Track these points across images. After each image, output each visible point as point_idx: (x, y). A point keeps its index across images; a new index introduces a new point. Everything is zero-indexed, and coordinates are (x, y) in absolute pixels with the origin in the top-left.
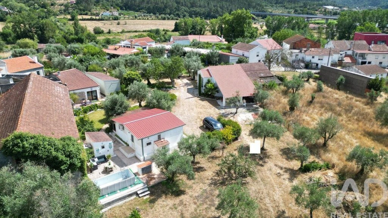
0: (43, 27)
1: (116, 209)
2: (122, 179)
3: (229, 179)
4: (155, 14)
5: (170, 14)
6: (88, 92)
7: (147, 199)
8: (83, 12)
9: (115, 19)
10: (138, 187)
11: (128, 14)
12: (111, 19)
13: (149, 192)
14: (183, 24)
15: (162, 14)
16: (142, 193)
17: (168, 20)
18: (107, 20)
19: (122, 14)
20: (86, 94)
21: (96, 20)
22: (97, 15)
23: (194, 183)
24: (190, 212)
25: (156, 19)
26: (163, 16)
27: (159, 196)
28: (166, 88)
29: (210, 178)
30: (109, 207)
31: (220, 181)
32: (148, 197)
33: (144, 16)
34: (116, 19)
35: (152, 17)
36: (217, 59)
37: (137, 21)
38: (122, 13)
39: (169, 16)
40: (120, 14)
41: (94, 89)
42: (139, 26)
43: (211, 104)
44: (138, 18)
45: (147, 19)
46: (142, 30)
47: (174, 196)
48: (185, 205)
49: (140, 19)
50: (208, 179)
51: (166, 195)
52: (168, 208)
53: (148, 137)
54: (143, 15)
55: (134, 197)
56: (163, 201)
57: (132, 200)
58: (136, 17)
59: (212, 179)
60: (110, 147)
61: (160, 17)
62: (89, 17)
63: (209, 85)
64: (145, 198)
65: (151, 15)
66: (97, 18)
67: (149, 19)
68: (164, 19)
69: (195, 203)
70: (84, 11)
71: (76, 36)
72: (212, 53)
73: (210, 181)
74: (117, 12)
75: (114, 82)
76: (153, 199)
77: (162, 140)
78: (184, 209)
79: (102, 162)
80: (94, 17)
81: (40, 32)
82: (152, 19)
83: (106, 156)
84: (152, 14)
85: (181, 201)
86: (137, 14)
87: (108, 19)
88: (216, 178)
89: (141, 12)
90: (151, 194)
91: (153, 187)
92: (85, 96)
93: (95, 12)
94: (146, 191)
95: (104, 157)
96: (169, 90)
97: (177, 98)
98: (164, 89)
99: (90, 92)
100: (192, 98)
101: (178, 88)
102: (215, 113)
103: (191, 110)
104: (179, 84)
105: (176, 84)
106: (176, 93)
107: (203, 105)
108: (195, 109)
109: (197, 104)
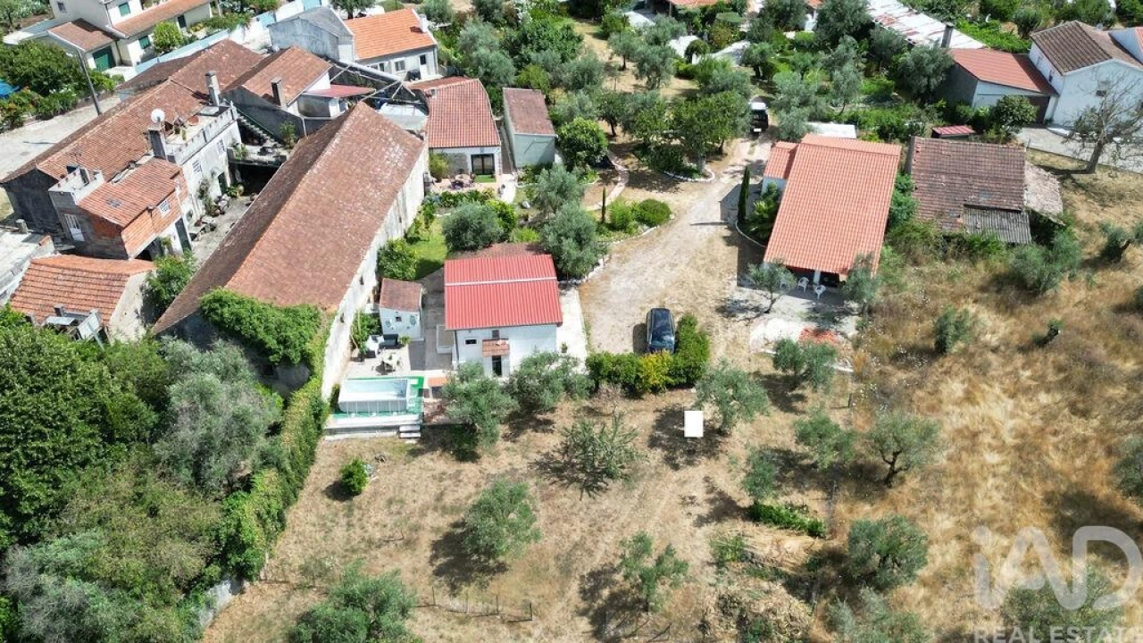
1: (354, 442)
2: (394, 393)
3: (578, 467)
6: (473, 157)
7: (409, 445)
10: (407, 420)
13: (419, 435)
16: (406, 432)
20: (469, 161)
23: (508, 449)
24: (457, 496)
27: (432, 449)
28: (680, 170)
29: (544, 451)
30: (347, 435)
31: (557, 465)
32: (414, 442)
41: (487, 151)
47: (454, 458)
48: (460, 481)
50: (539, 452)
51: (444, 451)
52: (429, 474)
53: (470, 330)
55: (394, 433)
56: (432, 460)
57: (386, 438)
59: (547, 454)
60: (413, 323)
63: (760, 205)
64: (408, 442)
69: (478, 486)
73: (539, 458)
75: (540, 140)
76: (419, 450)
77: (500, 342)
78: (452, 487)
79: (388, 347)
83: (401, 336)
85: (459, 472)
88: (556, 455)
90: (421, 440)
91: (433, 427)
92: (466, 164)
94: (415, 432)
95: (395, 337)
96: (682, 181)
97: (672, 216)
98: (672, 175)
99: (477, 156)
100: (712, 227)
101: (709, 180)
102: (717, 293)
103: (667, 269)
104: (731, 162)
105: (725, 160)
106: (691, 197)
107: (714, 261)
108: (682, 267)
109: (705, 250)
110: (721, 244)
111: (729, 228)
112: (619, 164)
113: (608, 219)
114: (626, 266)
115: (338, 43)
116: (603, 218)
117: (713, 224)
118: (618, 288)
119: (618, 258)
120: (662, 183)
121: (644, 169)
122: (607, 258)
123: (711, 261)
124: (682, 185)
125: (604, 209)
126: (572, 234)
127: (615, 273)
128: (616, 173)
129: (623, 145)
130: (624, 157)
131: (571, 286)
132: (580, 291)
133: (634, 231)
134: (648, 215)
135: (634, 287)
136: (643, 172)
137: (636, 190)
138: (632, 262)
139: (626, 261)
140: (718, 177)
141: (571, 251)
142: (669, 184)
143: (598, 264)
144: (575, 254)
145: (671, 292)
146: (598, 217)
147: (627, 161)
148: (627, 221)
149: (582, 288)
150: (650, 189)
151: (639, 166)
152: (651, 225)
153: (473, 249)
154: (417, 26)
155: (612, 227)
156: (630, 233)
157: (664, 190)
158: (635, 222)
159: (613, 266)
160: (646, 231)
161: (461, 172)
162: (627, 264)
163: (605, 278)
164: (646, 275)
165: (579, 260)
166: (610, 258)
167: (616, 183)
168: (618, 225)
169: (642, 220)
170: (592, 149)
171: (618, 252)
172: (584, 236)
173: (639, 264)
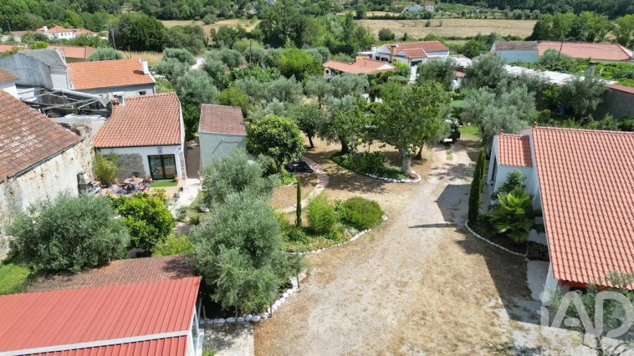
0: (301, 26)
4: (502, 8)
5: (532, 10)
6: (150, 158)
8: (378, 7)
9: (425, 18)
11: (452, 9)
12: (418, 17)
14: (551, 25)
15: (516, 8)
17: (525, 19)
18: (410, 19)
19: (442, 9)
20: (145, 162)
21: (393, 18)
22: (399, 10)
25: (502, 19)
26: (518, 12)
28: (383, 172)
33: (481, 12)
34: (427, 16)
35: (496, 14)
36: (595, 103)
37: (463, 21)
38: (442, 7)
39: (531, 12)
40: (437, 10)
41: (166, 151)
42: (463, 29)
43: (494, 277)
44: (468, 16)
45: (483, 17)
46: (465, 37)
49: (470, 18)
54: (478, 11)
58: (463, 14)
61: (511, 14)
62: (383, 14)
63: (510, 196)
65: (494, 10)
66: (397, 15)
67: (488, 17)
68: (518, 18)
70: (380, 4)
71: (344, 43)
72: (578, 85)
74: (433, 6)
75: (229, 139)
80: (391, 14)
81: (295, 34)
82: (494, 18)
84: (496, 9)
86: (467, 9)
87: (414, 18)
89: (476, 5)
92: (142, 166)
93: (397, 6)
96: (386, 182)
97: (385, 218)
98: (374, 176)
99: (156, 157)
100: (438, 230)
101: (417, 181)
102: (487, 336)
103: (394, 290)
104: (433, 166)
105: (425, 164)
106: (400, 197)
107: (457, 276)
108: (415, 287)
109: (439, 260)
110: (458, 252)
111: (461, 231)
112: (317, 169)
113: (305, 222)
114: (332, 286)
115: (50, 72)
116: (299, 220)
117: (437, 226)
118: (321, 329)
119: (320, 274)
120: (365, 184)
121: (343, 172)
122: (303, 275)
123: (454, 277)
124: (387, 186)
125: (299, 211)
126: (239, 239)
127: (315, 299)
128: (315, 176)
129: (321, 154)
130: (321, 163)
131: (243, 326)
132: (257, 337)
133: (339, 235)
134: (356, 216)
135: (346, 325)
136: (343, 174)
137: (337, 190)
138: (339, 280)
139: (332, 278)
140: (425, 178)
141: (236, 271)
142: (372, 186)
143: (289, 286)
144: (243, 274)
145: (409, 334)
146: (292, 220)
147: (326, 166)
148: (330, 222)
149: (261, 330)
150: (354, 189)
151: (338, 170)
152: (360, 228)
153: (66, 271)
154: (140, 70)
155: (311, 232)
156: (334, 238)
157: (370, 191)
158: (340, 225)
159: (313, 288)
160: (356, 236)
161: (137, 175)
162: (333, 283)
163: (301, 309)
164: (364, 301)
165: (249, 287)
166: (308, 274)
167: (314, 185)
168: (318, 229)
169: (348, 222)
170: (285, 145)
171: (319, 266)
172: (260, 243)
173: (351, 283)
